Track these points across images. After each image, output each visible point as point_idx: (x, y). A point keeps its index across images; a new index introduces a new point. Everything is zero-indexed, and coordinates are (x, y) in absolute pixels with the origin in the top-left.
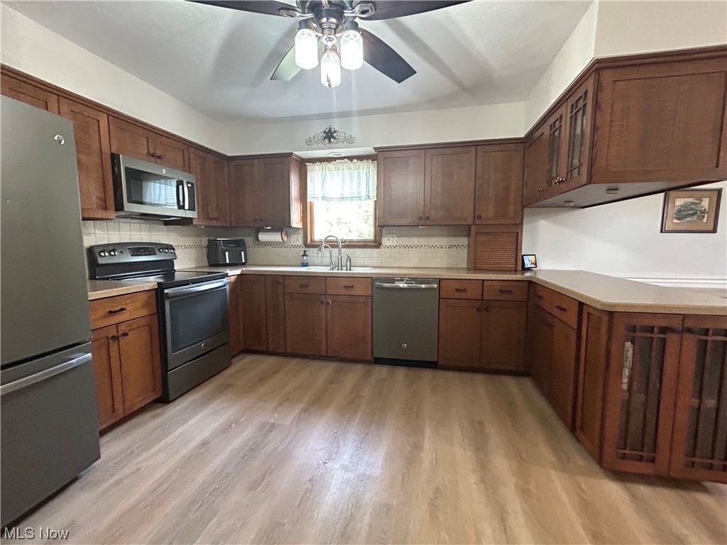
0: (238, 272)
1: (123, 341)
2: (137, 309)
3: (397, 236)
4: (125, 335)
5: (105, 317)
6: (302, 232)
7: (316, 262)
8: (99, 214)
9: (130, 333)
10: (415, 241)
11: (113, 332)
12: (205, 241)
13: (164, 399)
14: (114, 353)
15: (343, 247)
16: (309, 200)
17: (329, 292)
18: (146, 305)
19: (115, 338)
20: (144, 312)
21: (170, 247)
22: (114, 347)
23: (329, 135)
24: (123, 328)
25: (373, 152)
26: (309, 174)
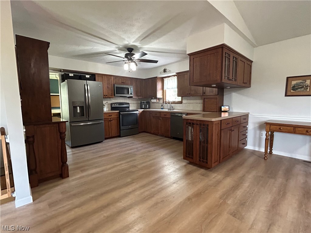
0: (143, 110)
1: (112, 122)
2: (115, 116)
3: (187, 100)
4: (112, 120)
5: (108, 116)
6: (162, 99)
7: (166, 108)
8: (111, 97)
9: (113, 121)
10: (192, 101)
11: (110, 119)
12: (139, 102)
13: (119, 136)
14: (110, 124)
15: (171, 103)
16: (164, 89)
17: (161, 116)
18: (117, 115)
19: (110, 121)
20: (116, 117)
21: (129, 104)
22: (110, 122)
23: (165, 71)
24: (112, 119)
25: (176, 74)
26: (164, 81)
